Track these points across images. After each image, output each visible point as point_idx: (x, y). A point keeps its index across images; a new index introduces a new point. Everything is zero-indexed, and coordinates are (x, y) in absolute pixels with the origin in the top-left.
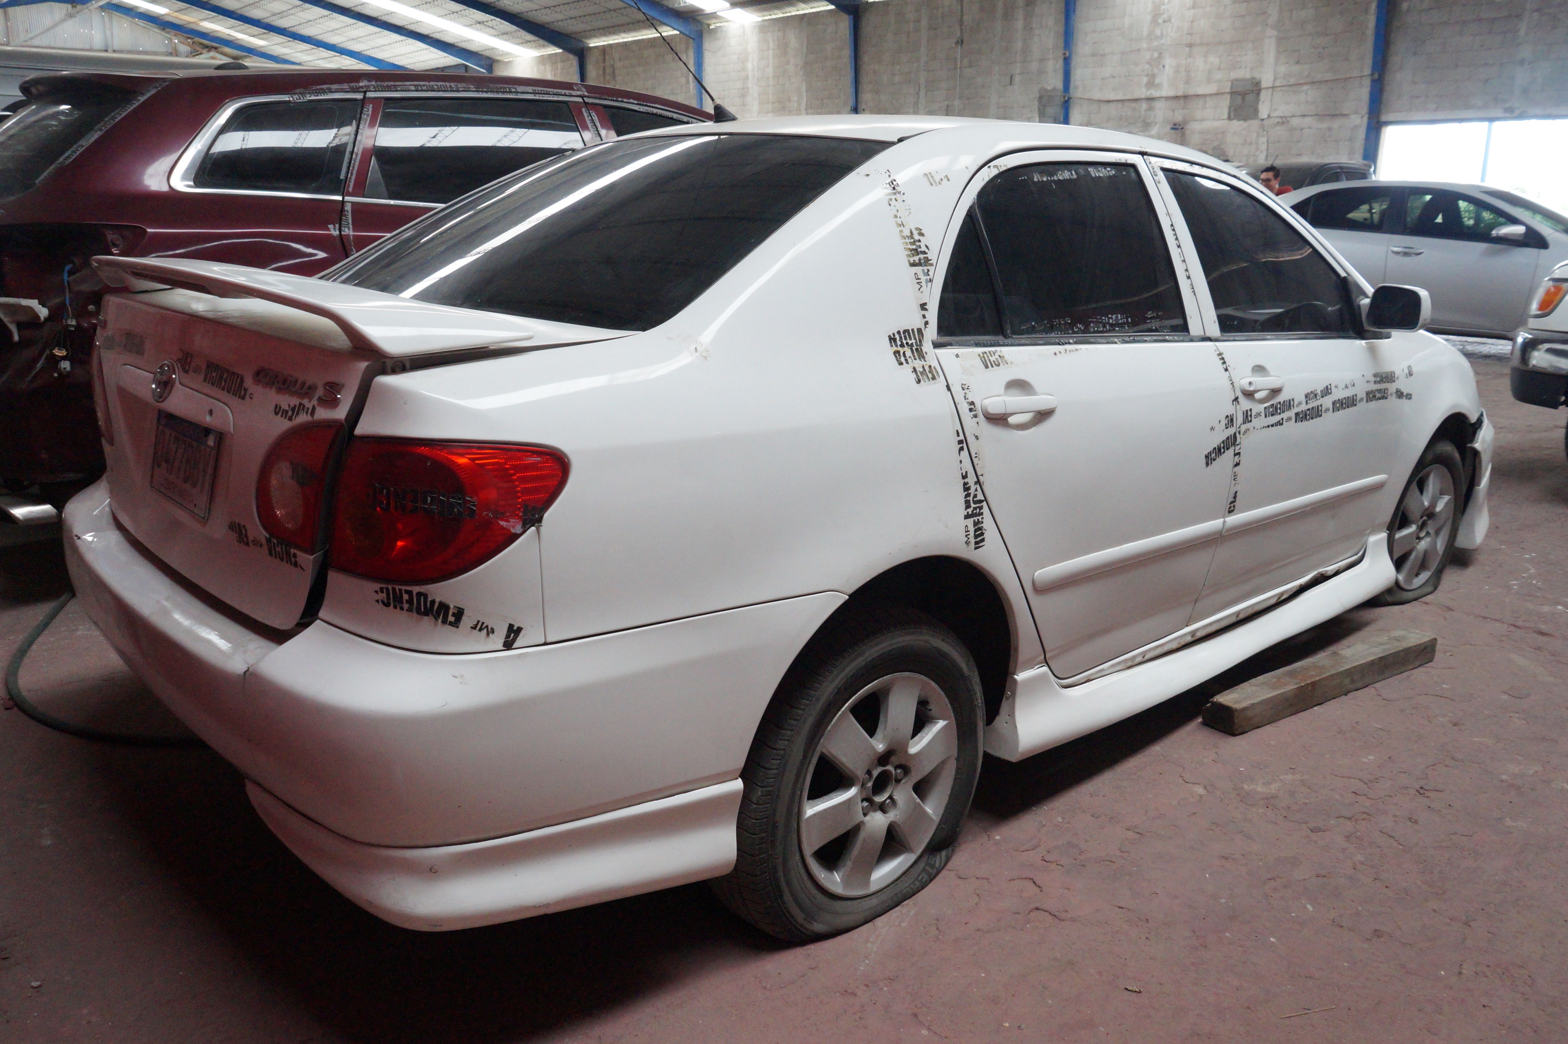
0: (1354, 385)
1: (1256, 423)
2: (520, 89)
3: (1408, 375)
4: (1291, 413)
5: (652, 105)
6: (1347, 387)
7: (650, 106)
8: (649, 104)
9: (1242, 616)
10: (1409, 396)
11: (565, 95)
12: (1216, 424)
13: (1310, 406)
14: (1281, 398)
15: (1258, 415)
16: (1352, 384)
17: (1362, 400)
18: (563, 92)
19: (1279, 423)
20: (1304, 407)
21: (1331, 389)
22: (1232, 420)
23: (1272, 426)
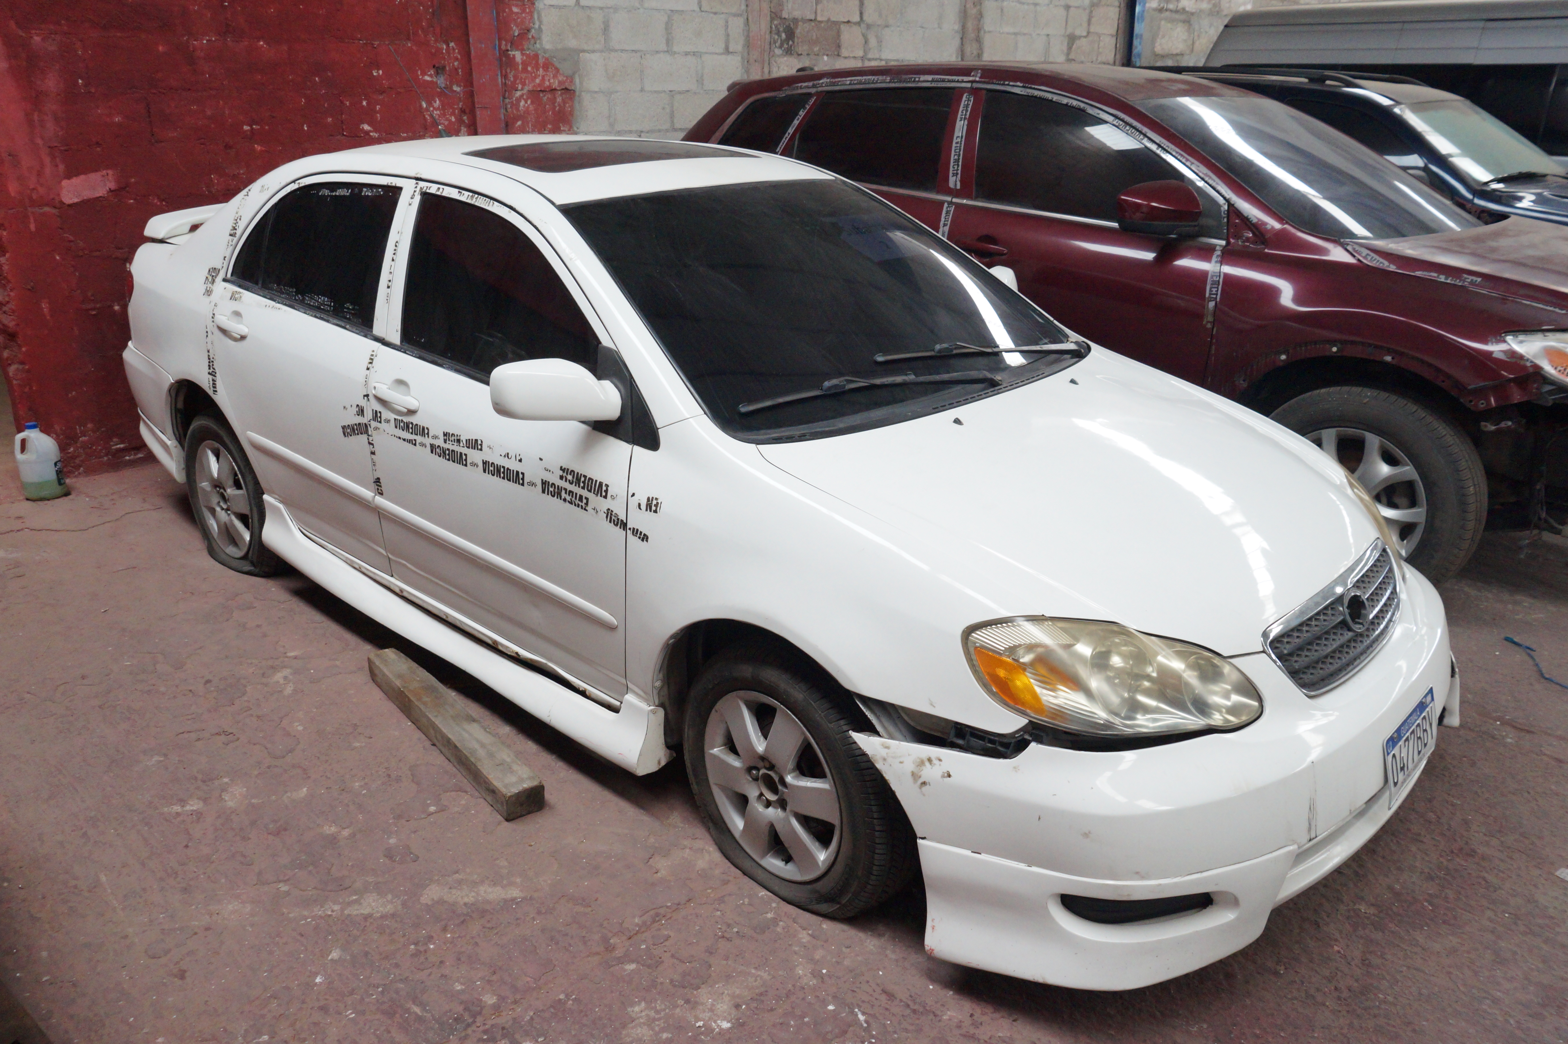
0: (520, 461)
1: (383, 425)
2: (923, 78)
3: (643, 507)
4: (428, 441)
5: (1036, 87)
6: (507, 455)
7: (1031, 88)
8: (1033, 86)
9: (450, 620)
10: (645, 538)
11: (958, 81)
12: (348, 406)
13: (446, 446)
14: (414, 419)
15: (388, 421)
16: (518, 458)
17: (532, 484)
18: (960, 78)
19: (413, 443)
20: (440, 442)
21: (481, 445)
22: (362, 411)
23: (404, 440)
